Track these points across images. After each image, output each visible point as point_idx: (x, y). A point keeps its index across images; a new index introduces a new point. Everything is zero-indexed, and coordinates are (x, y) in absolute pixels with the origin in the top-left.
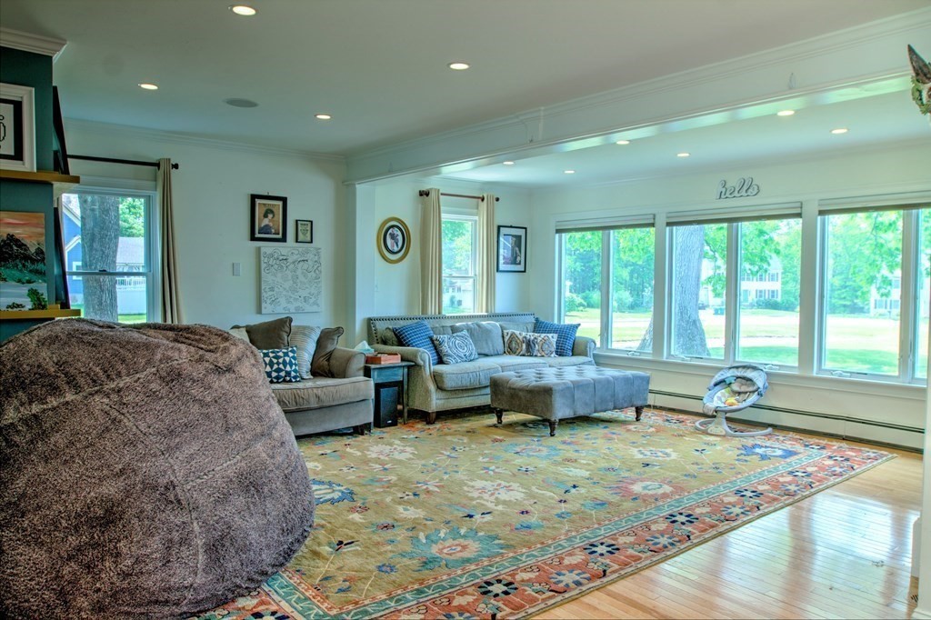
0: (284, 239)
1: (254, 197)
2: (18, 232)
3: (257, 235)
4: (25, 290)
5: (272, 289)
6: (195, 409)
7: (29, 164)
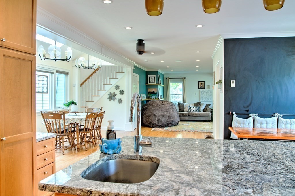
0: (205, 89)
1: (199, 82)
2: (154, 91)
3: (200, 88)
4: (155, 97)
5: (202, 97)
7: (155, 83)
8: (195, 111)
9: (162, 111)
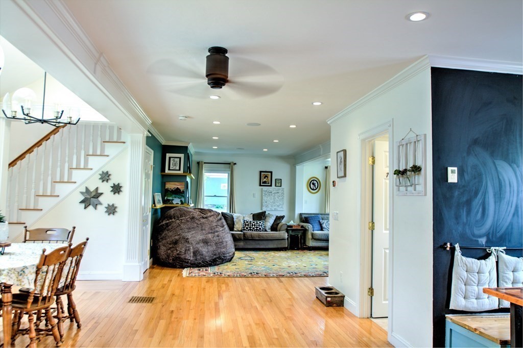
0: (271, 186)
1: (261, 172)
2: (179, 187)
3: (262, 184)
4: (179, 200)
5: (266, 202)
6: (196, 225)
7: (181, 172)
8: (257, 230)
9: (204, 231)
